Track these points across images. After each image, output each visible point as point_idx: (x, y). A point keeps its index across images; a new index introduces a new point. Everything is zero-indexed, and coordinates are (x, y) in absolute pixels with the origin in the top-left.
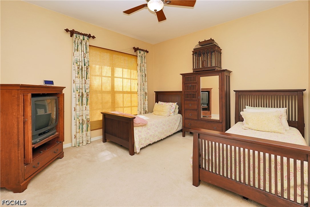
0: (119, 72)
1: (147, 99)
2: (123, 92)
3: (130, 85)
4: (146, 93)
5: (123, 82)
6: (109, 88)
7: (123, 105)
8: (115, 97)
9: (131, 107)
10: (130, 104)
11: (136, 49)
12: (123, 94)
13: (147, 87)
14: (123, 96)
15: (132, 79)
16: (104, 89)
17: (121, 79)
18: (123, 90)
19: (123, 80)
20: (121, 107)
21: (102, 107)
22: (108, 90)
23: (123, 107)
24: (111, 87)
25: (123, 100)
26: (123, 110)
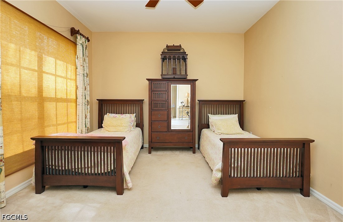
0: (50, 63)
1: (89, 110)
2: (57, 100)
3: (66, 88)
4: (88, 101)
5: (56, 82)
6: (34, 92)
7: (57, 122)
8: (43, 108)
9: (68, 123)
10: (66, 118)
11: (74, 32)
12: (56, 103)
13: (89, 92)
14: (56, 107)
15: (69, 79)
16: (24, 94)
17: (54, 77)
18: (56, 95)
19: (56, 79)
20: (53, 125)
21: (22, 127)
22: (33, 95)
23: (57, 125)
24: (37, 90)
25: (56, 113)
26: (57, 129)
